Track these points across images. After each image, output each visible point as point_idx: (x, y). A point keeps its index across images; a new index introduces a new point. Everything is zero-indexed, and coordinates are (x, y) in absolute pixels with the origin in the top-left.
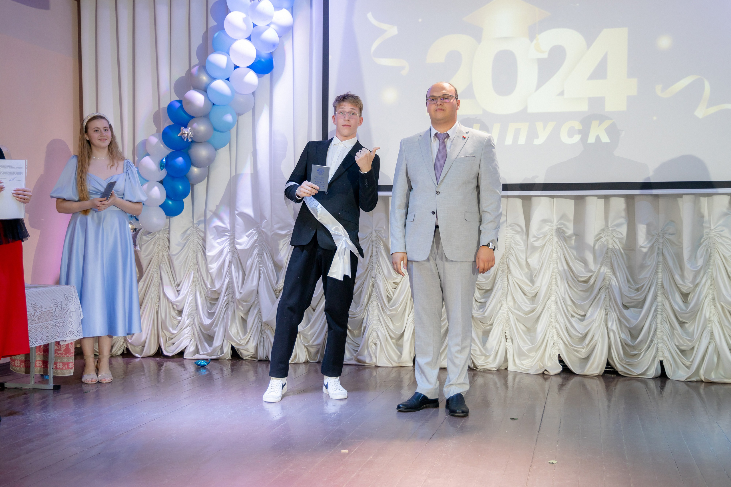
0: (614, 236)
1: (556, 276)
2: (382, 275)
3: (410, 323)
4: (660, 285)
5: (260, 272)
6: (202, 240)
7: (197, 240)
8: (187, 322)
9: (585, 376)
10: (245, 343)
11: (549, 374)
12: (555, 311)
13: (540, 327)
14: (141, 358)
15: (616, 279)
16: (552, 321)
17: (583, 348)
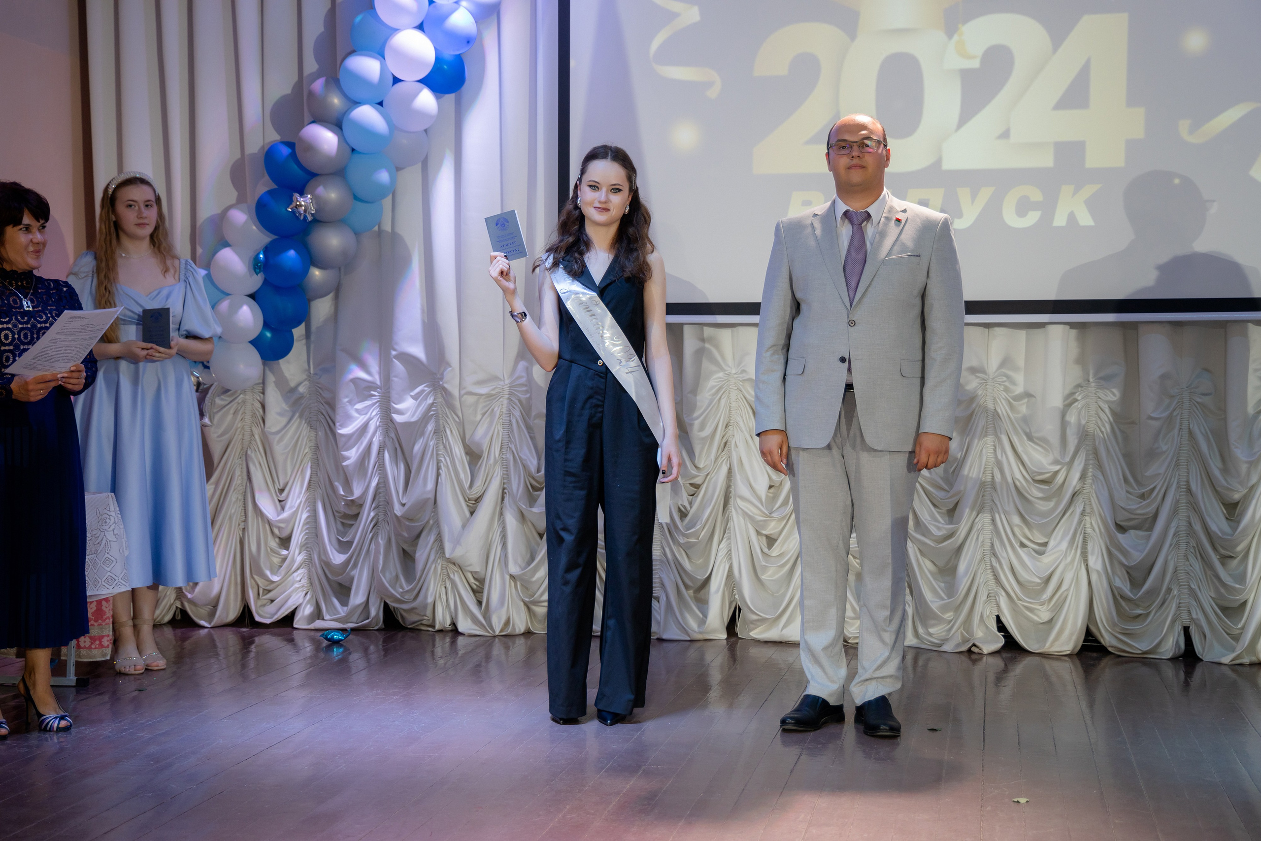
0: (1100, 398)
1: (992, 471)
3: (721, 558)
4: (1186, 487)
5: (440, 464)
6: (326, 406)
7: (316, 404)
8: (299, 559)
9: (1048, 656)
10: (412, 597)
11: (980, 651)
12: (990, 536)
13: (964, 567)
14: (211, 628)
15: (1103, 476)
16: (984, 555)
17: (1042, 604)
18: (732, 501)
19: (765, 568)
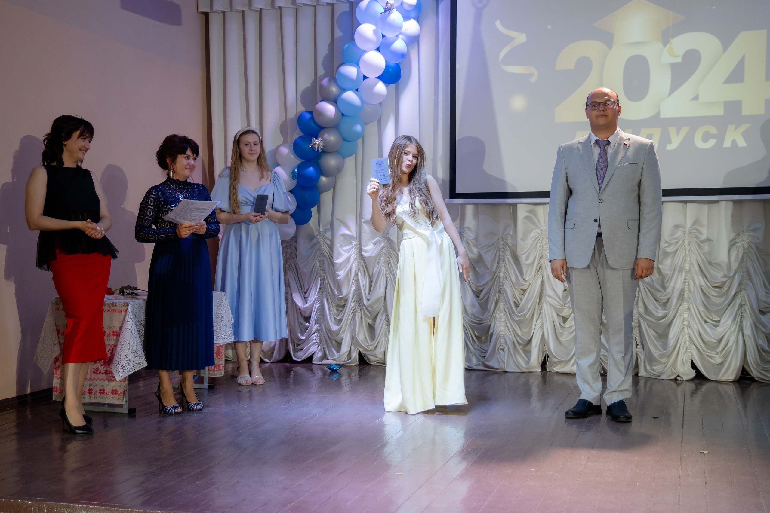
0: (749, 241)
1: (688, 281)
2: (509, 281)
3: (538, 328)
5: (387, 279)
6: (328, 248)
7: (323, 247)
8: (315, 328)
9: (719, 382)
10: (373, 348)
11: (682, 379)
12: (688, 317)
13: (673, 333)
14: (271, 363)
15: (752, 284)
16: (684, 327)
17: (717, 354)
18: (543, 298)
19: (562, 334)
